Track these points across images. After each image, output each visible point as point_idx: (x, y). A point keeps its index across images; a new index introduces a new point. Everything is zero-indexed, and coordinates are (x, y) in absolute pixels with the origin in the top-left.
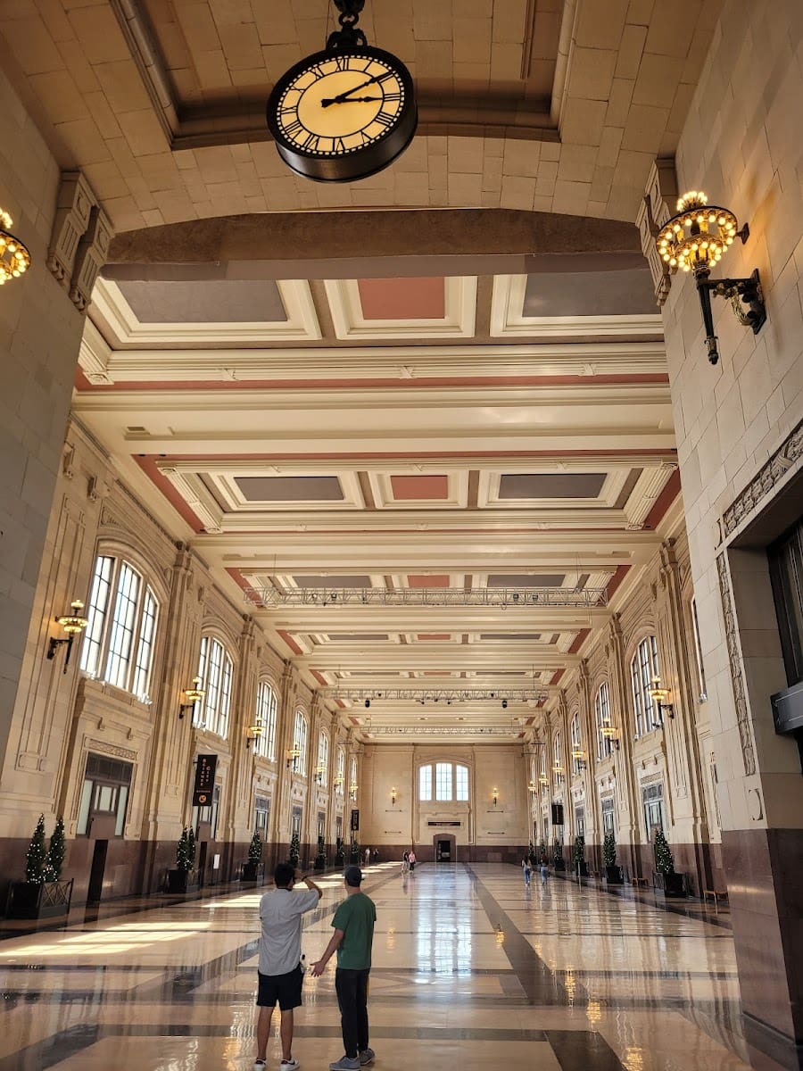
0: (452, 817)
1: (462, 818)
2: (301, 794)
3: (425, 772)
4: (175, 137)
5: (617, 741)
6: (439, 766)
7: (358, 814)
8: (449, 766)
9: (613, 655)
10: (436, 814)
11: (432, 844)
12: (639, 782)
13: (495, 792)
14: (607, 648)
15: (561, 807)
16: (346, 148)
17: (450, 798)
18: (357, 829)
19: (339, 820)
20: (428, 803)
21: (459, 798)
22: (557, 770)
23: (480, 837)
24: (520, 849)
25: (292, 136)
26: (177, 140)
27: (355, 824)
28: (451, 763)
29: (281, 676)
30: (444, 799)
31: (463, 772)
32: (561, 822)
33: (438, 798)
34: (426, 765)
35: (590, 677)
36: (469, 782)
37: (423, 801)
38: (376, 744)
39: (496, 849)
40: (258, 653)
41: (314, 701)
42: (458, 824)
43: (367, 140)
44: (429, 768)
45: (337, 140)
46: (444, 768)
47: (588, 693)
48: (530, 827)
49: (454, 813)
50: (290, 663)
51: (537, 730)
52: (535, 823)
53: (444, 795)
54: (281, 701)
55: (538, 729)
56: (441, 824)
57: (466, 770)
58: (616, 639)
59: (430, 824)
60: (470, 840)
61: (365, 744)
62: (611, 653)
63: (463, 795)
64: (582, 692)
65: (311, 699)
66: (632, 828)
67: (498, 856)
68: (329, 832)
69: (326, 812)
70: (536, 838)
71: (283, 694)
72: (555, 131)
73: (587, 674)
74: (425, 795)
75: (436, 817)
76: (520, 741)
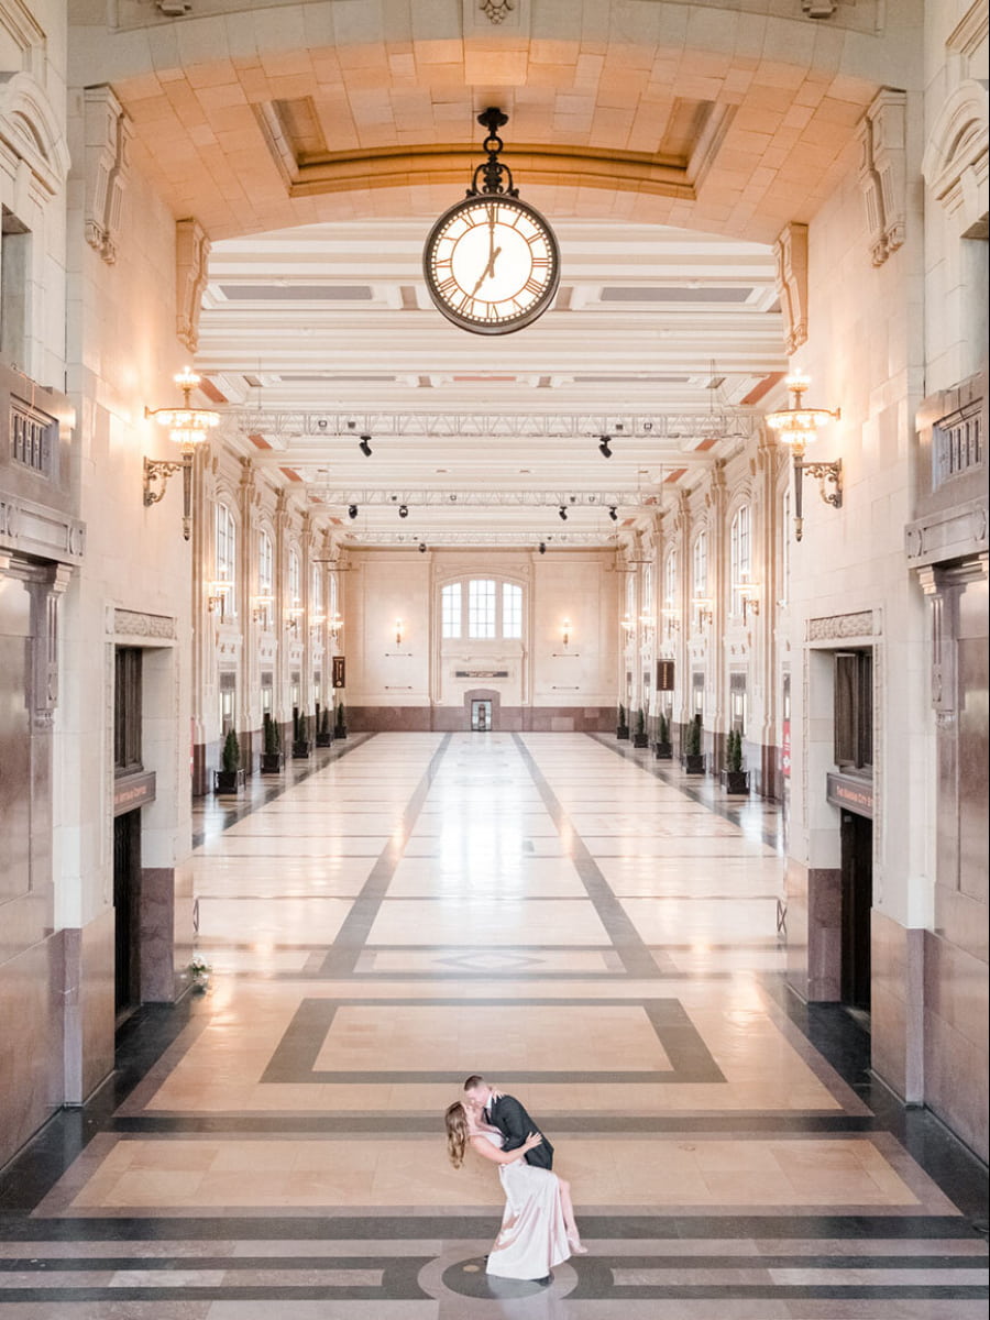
0: (494, 663)
1: (512, 665)
2: (270, 654)
3: (451, 595)
4: (294, 183)
5: (757, 602)
6: (473, 585)
7: (343, 663)
8: (492, 585)
9: (760, 476)
10: (470, 658)
11: (462, 705)
12: (781, 665)
13: (566, 626)
14: (753, 462)
15: (671, 666)
16: (500, 316)
17: (492, 634)
18: (343, 686)
19: (317, 677)
20: (457, 642)
21: (507, 634)
22: (668, 614)
23: (539, 694)
24: (605, 711)
25: (448, 295)
26: (295, 187)
27: (339, 678)
28: (495, 579)
29: (239, 485)
30: (482, 635)
31: (513, 595)
32: (670, 687)
33: (473, 634)
34: (452, 583)
35: (726, 488)
36: (523, 610)
37: (447, 639)
38: (367, 549)
39: (565, 712)
40: (214, 468)
41: (280, 507)
42: (504, 674)
43: (518, 309)
44: (457, 587)
45: (491, 306)
46: (481, 588)
47: (722, 513)
48: (623, 678)
49: (499, 657)
50: (249, 462)
51: (640, 533)
52: (629, 676)
53: (481, 629)
54: (240, 525)
55: (642, 533)
56: (477, 674)
57: (518, 590)
58: (766, 454)
59: (459, 674)
60: (523, 698)
61: (350, 549)
62: (758, 472)
63: (514, 629)
64: (714, 508)
65: (275, 505)
66: (767, 724)
67: (569, 722)
68: (305, 699)
69: (301, 671)
70: (630, 698)
71: (242, 512)
72: (690, 189)
73: (723, 483)
74: (451, 629)
75: (467, 664)
76: (613, 544)
